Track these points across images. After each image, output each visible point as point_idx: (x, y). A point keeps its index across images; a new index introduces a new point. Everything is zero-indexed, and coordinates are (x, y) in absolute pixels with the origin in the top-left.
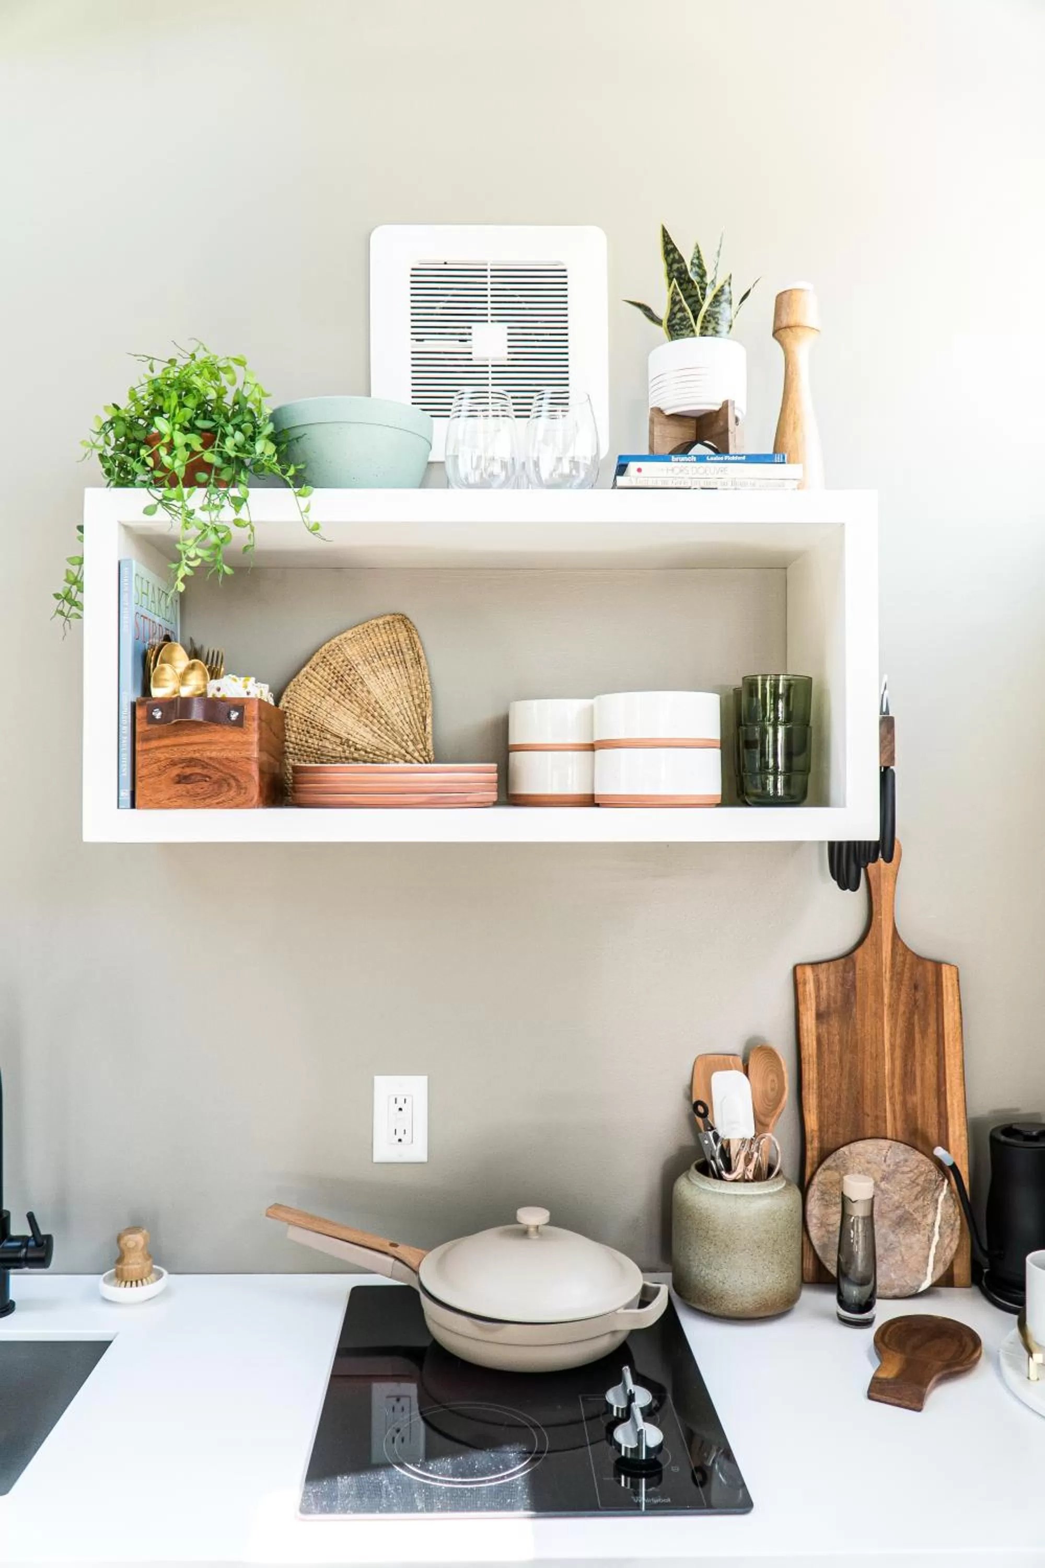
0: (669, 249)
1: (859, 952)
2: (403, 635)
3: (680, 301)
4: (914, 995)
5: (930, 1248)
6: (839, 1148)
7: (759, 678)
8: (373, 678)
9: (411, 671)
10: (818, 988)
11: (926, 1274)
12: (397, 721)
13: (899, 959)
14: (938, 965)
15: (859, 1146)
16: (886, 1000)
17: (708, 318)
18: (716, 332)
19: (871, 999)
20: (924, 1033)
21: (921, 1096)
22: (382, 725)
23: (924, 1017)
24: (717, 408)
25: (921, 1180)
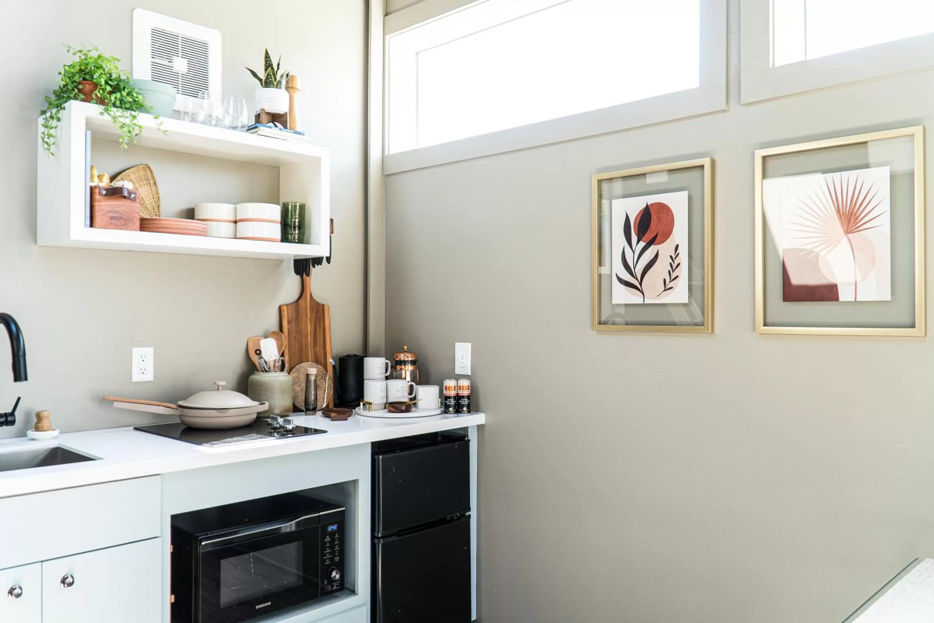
0: (267, 56)
1: (300, 301)
2: (149, 173)
3: (271, 75)
4: (316, 315)
5: (325, 395)
6: (295, 366)
7: (290, 204)
8: (140, 188)
9: (152, 188)
10: (288, 313)
11: (324, 402)
12: (149, 207)
13: (312, 303)
14: (323, 305)
15: (303, 364)
16: (308, 317)
17: (279, 83)
18: (280, 88)
19: (304, 316)
20: (320, 327)
21: (319, 349)
22: (143, 207)
23: (320, 322)
24: (282, 113)
25: (321, 374)
